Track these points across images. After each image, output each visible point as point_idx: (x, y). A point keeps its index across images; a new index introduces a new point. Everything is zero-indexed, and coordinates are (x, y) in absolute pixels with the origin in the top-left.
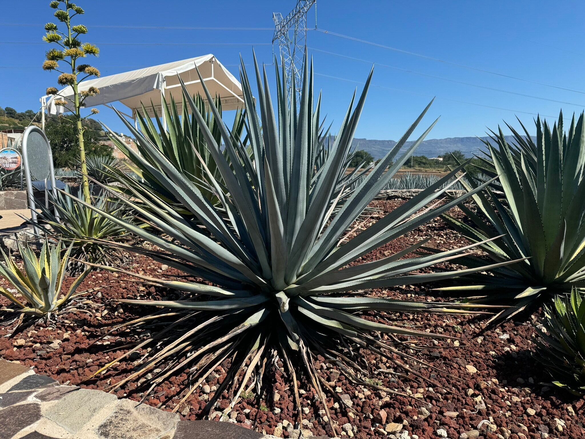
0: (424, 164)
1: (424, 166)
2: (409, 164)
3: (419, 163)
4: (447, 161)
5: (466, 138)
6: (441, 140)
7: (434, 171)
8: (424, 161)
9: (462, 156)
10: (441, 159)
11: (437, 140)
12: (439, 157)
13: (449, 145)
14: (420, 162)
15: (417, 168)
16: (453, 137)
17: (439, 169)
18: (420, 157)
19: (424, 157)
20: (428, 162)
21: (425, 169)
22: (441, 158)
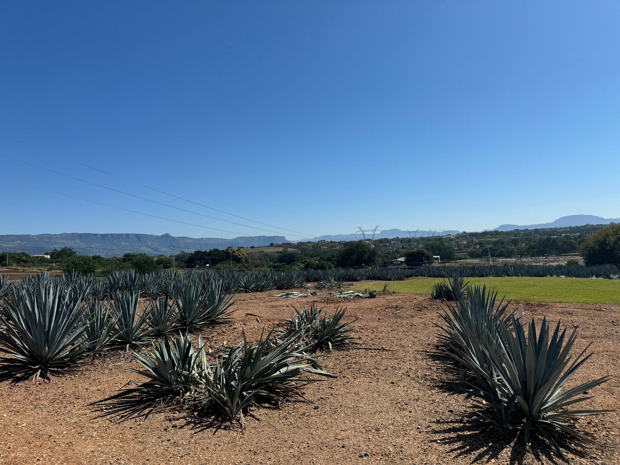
0: (25, 262)
1: (24, 264)
2: (4, 262)
3: (18, 261)
4: (55, 259)
5: (85, 234)
6: (55, 235)
7: (35, 270)
8: (24, 258)
9: (74, 253)
10: (49, 257)
11: (51, 235)
12: (47, 254)
13: (65, 241)
14: (19, 259)
15: (14, 267)
16: (69, 232)
17: (41, 268)
18: (19, 254)
19: (24, 254)
20: (29, 260)
21: (23, 268)
22: (48, 255)
